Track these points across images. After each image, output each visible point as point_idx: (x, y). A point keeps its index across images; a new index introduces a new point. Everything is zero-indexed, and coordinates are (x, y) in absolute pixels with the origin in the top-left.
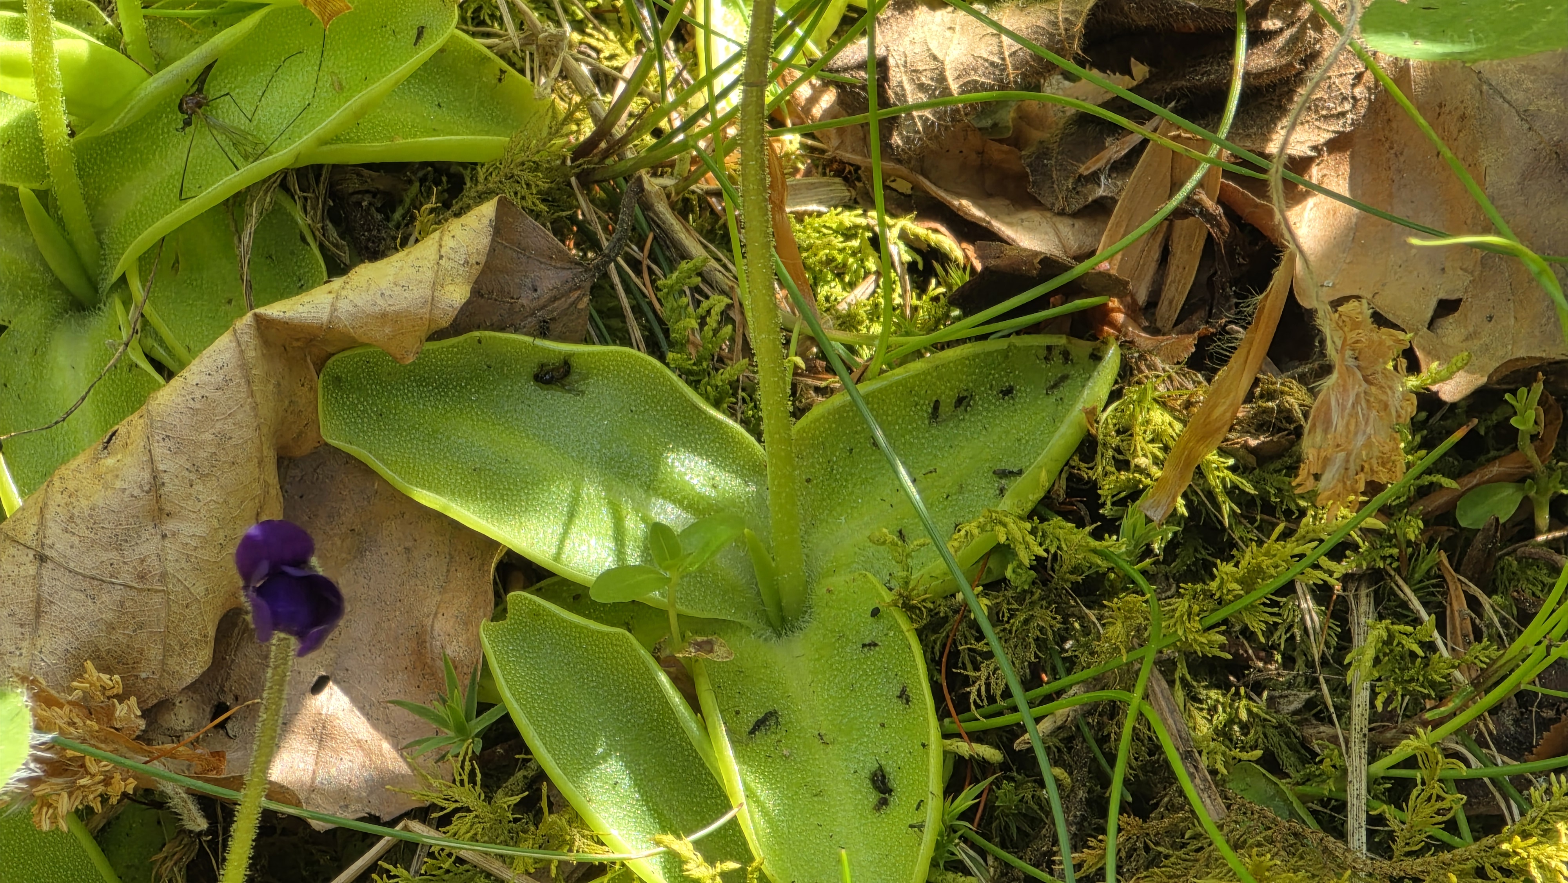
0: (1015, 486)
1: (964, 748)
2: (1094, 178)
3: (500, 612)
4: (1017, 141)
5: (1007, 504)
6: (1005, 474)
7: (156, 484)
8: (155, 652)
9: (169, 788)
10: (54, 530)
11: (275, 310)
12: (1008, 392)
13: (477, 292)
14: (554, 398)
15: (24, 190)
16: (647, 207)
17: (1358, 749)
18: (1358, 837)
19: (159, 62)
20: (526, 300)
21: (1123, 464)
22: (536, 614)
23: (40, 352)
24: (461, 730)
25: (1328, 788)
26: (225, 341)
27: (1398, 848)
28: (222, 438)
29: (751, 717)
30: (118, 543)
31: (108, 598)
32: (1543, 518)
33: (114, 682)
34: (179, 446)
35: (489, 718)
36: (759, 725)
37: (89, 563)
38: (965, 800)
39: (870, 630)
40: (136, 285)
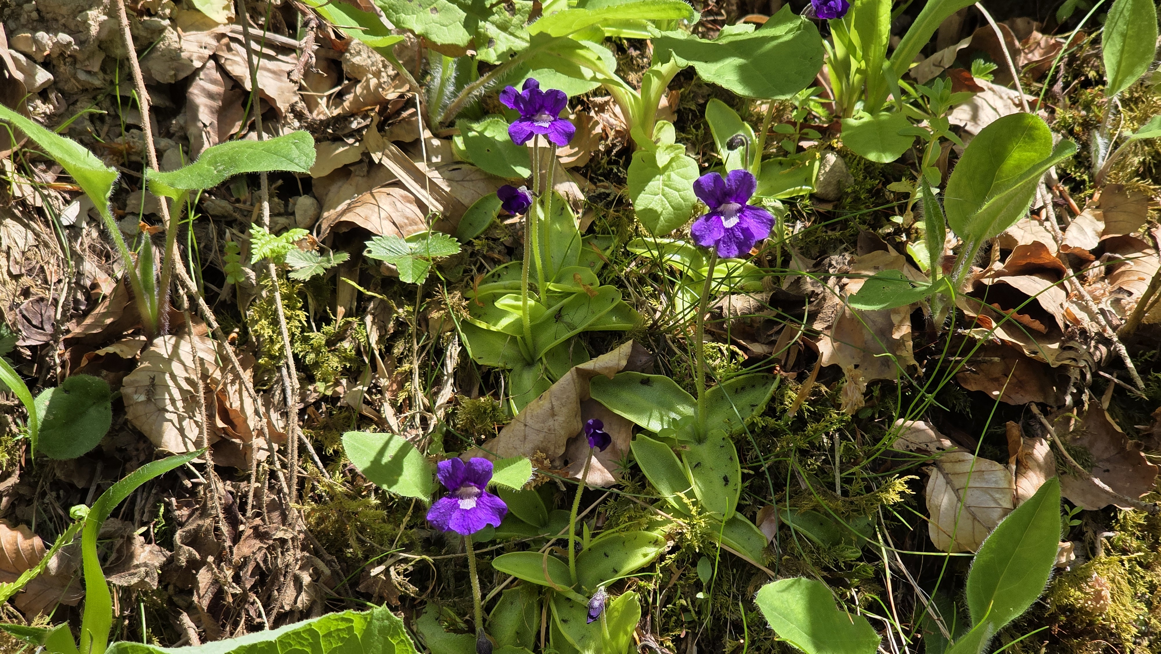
0: (756, 408)
1: (746, 471)
2: (771, 335)
3: (634, 438)
4: (751, 326)
5: (754, 413)
6: (753, 406)
7: (552, 408)
8: (552, 448)
9: (557, 480)
10: (528, 419)
11: (580, 366)
12: (753, 386)
13: (628, 362)
14: (646, 388)
15: (518, 337)
16: (666, 341)
17: (838, 471)
18: (839, 492)
19: (549, 307)
20: (639, 363)
21: (782, 404)
22: (643, 439)
23: (520, 375)
24: (625, 467)
25: (830, 480)
26: (568, 373)
27: (850, 494)
28: (568, 397)
29: (694, 464)
30: (544, 422)
31: (542, 435)
32: (877, 416)
33: (544, 455)
34: (558, 399)
35: (631, 464)
36: (696, 465)
37: (537, 426)
38: (747, 484)
39: (722, 443)
40: (544, 359)
